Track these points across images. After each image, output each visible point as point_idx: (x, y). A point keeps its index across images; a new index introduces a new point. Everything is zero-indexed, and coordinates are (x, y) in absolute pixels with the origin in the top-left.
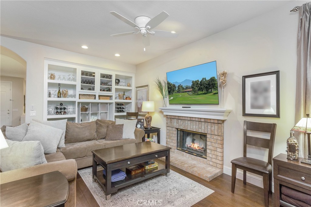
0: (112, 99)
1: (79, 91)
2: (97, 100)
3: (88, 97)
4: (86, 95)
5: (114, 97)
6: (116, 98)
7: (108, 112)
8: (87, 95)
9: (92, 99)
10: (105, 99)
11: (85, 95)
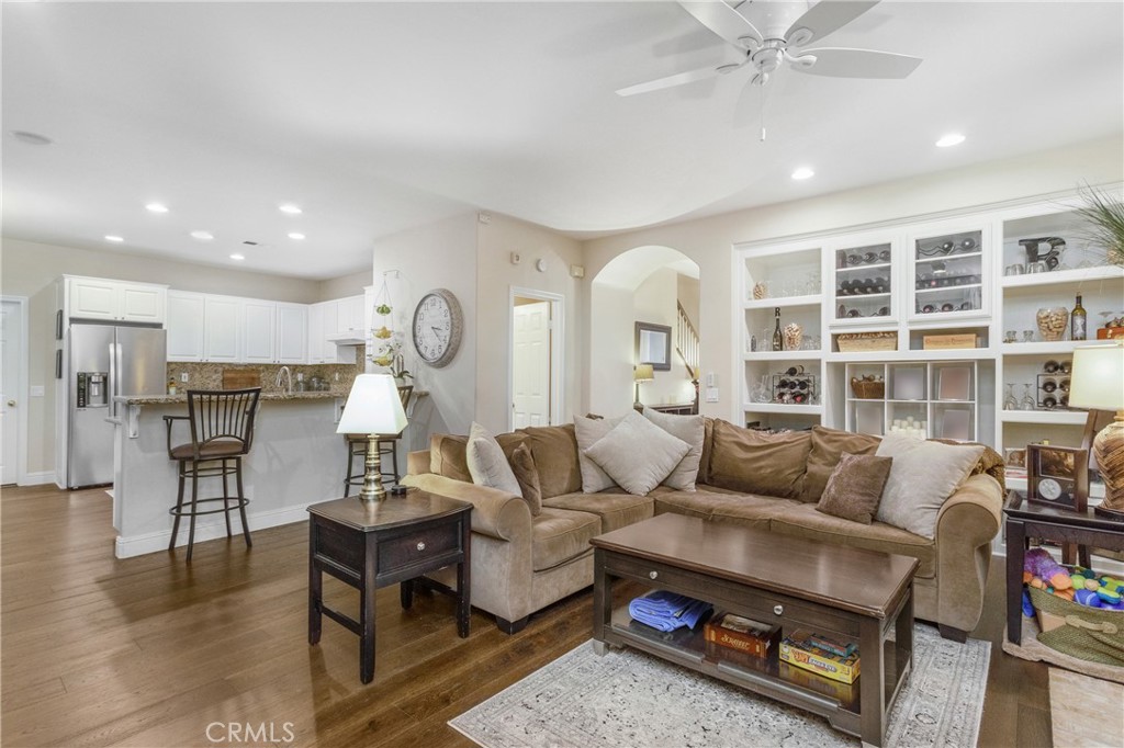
0: (986, 344)
1: (830, 322)
2: (904, 353)
3: (868, 342)
4: (862, 334)
5: (996, 335)
6: (1010, 338)
7: (976, 402)
8: (868, 334)
9: (885, 347)
10: (947, 344)
11: (857, 334)
